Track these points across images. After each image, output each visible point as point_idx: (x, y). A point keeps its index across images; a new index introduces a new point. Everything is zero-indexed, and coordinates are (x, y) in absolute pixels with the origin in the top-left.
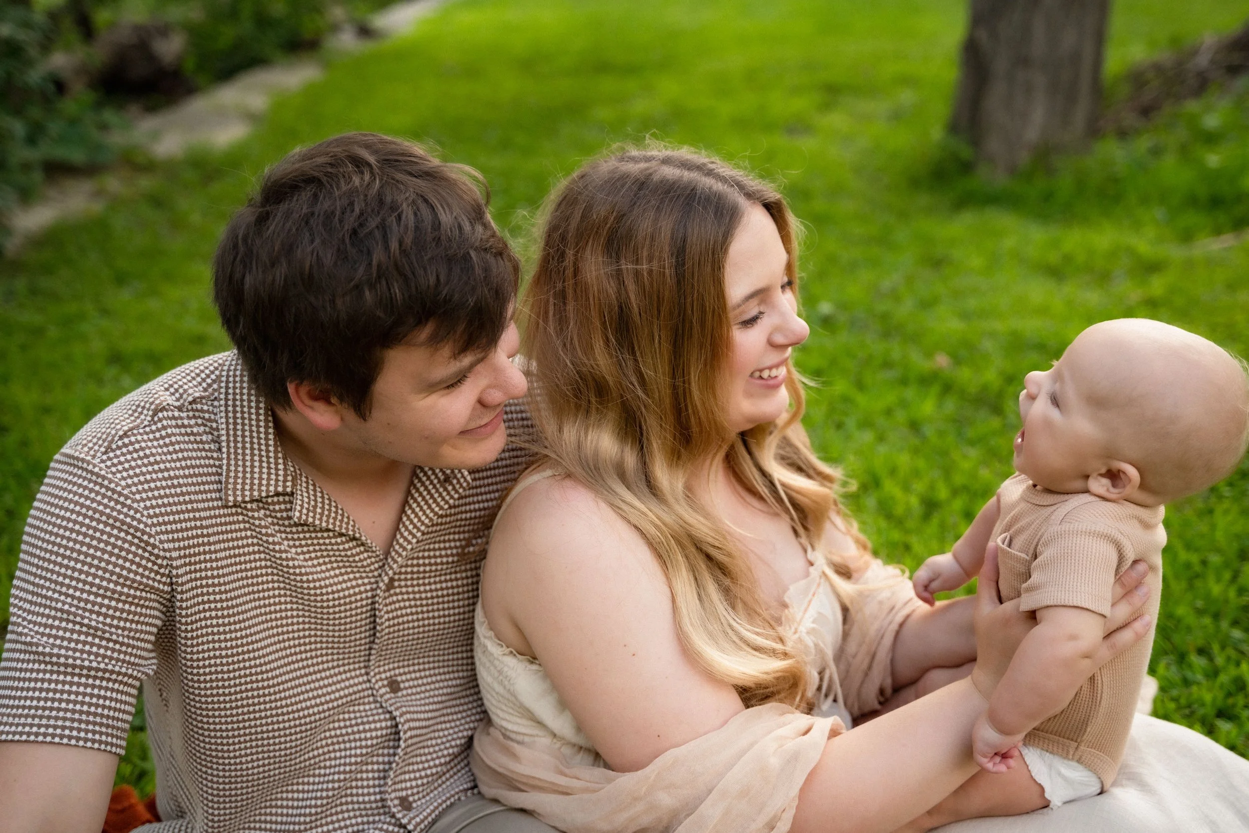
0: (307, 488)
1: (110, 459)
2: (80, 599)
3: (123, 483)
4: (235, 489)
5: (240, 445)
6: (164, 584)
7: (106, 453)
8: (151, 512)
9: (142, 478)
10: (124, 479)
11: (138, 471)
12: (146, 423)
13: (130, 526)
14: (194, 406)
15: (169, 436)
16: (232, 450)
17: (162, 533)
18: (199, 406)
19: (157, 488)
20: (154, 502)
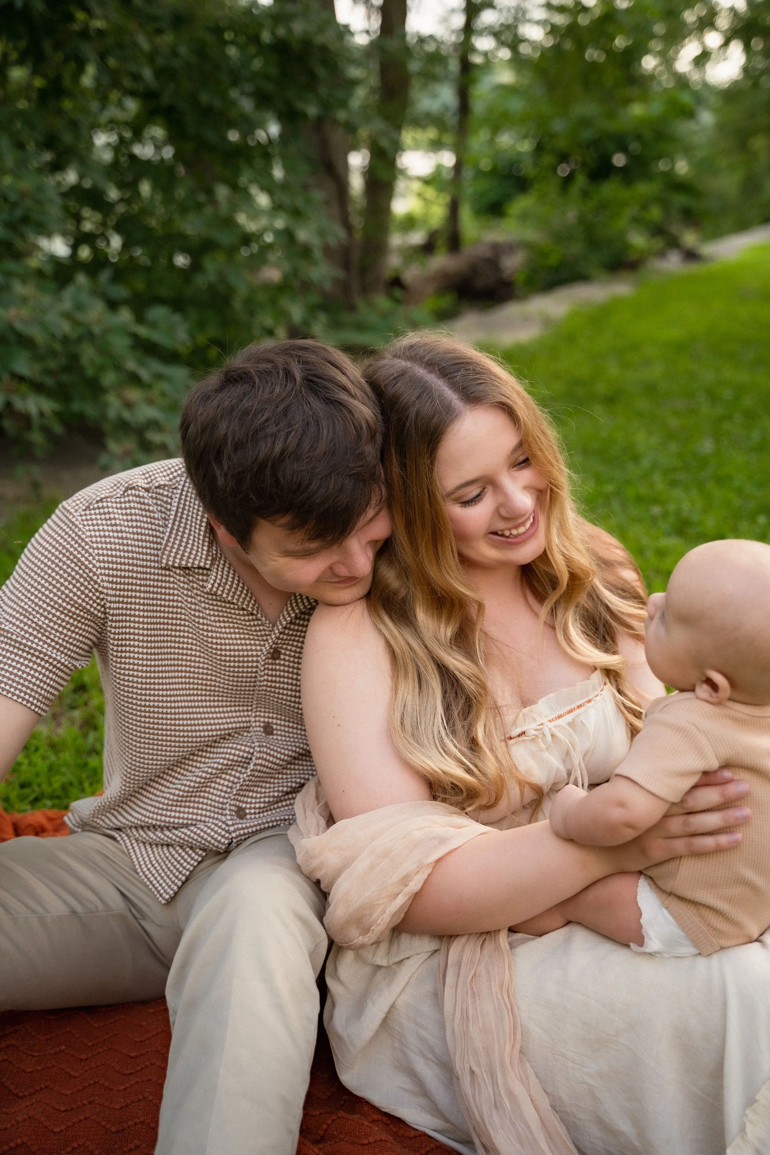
0: (223, 569)
1: (86, 515)
2: (36, 604)
3: (88, 534)
4: (169, 556)
5: (182, 525)
6: (99, 611)
7: (85, 510)
8: (101, 558)
9: (102, 534)
10: (90, 531)
11: (101, 528)
12: (119, 495)
13: (83, 564)
14: (158, 490)
15: (130, 508)
16: (176, 527)
17: (105, 575)
18: (161, 491)
19: (110, 543)
20: (105, 552)
